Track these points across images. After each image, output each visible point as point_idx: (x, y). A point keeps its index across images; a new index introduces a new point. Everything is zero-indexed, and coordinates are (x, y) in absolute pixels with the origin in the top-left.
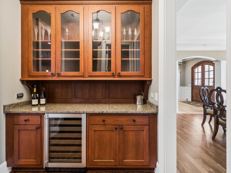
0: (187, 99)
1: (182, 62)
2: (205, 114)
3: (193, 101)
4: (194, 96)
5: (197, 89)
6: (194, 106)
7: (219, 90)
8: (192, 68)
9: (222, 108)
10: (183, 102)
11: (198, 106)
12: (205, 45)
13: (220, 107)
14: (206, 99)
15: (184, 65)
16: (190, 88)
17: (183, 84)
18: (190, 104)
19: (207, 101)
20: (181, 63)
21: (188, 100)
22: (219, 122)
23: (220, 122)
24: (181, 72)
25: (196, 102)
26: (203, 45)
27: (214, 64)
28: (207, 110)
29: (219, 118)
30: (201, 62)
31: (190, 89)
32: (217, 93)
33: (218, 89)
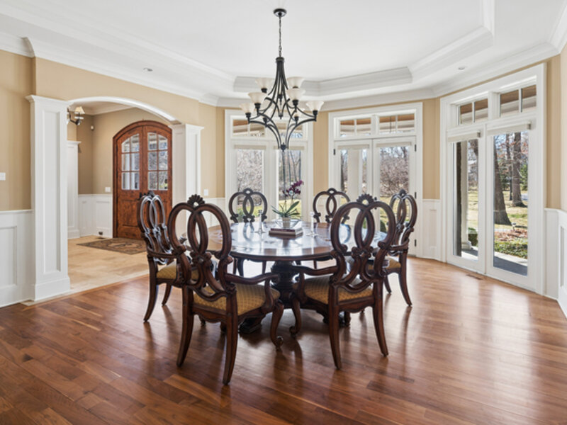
0: (101, 233)
1: (82, 115)
2: (155, 281)
3: (117, 237)
4: (119, 222)
5: (127, 200)
6: (121, 252)
7: (196, 204)
8: (114, 138)
9: (204, 263)
10: (89, 245)
11: (131, 252)
12: (150, 70)
13: (198, 259)
14: (157, 233)
15: (92, 128)
16: (110, 199)
17: (87, 185)
18: (110, 249)
19: (159, 239)
20: (81, 118)
21: (103, 236)
22: (196, 304)
23: (198, 304)
24: (81, 150)
25: (127, 240)
26: (144, 69)
27: (170, 132)
28: (160, 268)
29: (194, 293)
30: (140, 124)
31: (108, 202)
32: (191, 215)
33: (193, 203)
